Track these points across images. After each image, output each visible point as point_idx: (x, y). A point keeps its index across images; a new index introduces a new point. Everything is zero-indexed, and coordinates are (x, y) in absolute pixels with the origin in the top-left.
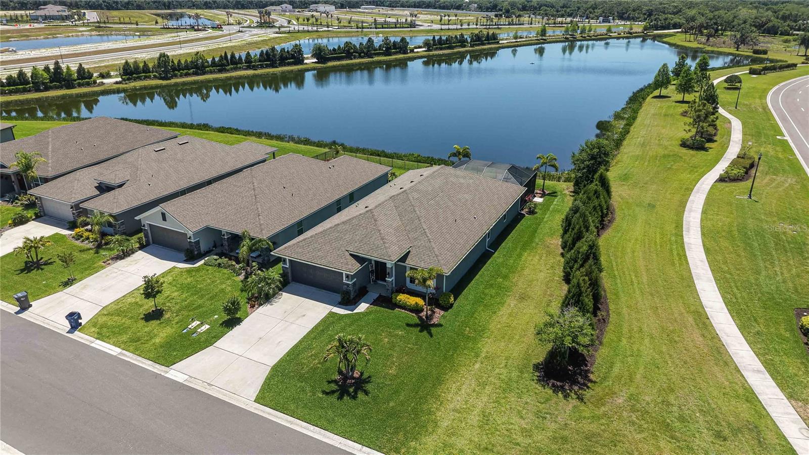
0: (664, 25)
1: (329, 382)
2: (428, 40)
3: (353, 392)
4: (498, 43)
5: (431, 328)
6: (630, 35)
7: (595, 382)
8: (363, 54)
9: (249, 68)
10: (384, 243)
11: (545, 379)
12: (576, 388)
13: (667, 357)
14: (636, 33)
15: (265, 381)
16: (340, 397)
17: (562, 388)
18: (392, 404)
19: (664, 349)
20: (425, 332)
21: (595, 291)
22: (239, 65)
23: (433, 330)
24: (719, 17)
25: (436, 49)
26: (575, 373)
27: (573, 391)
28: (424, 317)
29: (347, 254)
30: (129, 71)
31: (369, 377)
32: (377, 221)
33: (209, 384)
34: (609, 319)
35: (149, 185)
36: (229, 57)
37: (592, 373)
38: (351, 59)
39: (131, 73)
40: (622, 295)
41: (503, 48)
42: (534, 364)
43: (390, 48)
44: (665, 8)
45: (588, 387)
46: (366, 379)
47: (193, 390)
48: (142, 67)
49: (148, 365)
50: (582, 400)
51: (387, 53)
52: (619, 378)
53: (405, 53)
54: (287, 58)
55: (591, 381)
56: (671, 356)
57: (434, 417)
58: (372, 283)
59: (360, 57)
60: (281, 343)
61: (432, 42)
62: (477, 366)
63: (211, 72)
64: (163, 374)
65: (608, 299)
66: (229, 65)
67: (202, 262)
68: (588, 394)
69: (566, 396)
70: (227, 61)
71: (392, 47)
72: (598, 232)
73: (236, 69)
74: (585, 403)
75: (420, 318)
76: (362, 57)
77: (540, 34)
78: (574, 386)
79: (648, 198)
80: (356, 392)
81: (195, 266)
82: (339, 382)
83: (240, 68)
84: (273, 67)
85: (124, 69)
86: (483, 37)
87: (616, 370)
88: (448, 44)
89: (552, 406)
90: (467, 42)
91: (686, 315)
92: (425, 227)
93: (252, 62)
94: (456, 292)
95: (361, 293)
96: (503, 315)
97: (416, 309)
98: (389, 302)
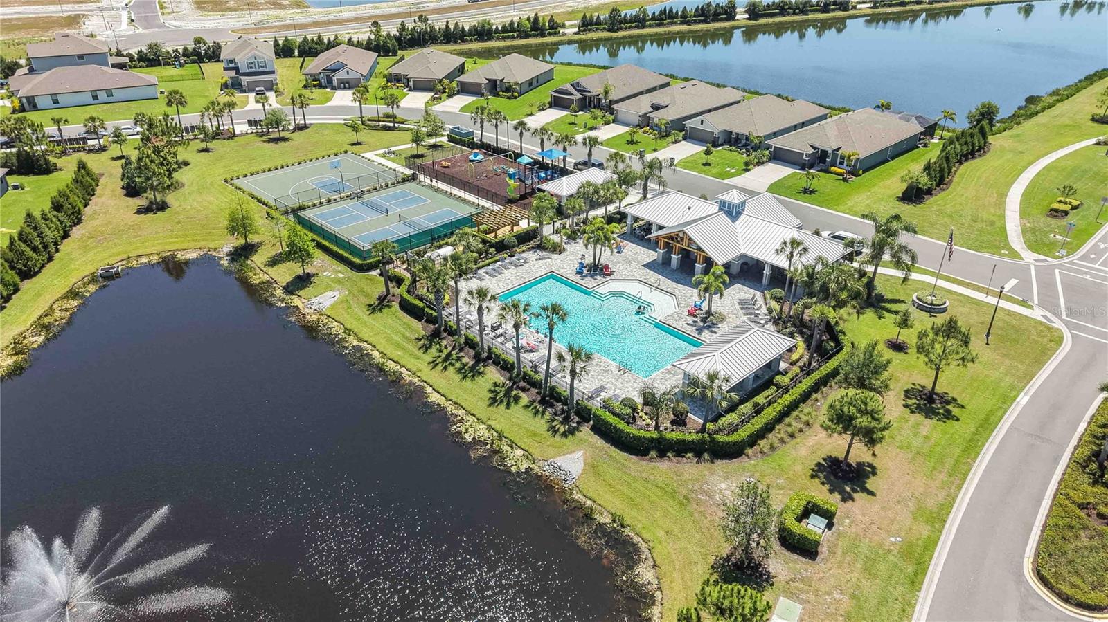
1: (796, 190)
8: (797, 11)
10: (827, 142)
11: (902, 200)
15: (769, 187)
20: (844, 182)
22: (674, 20)
23: (848, 182)
25: (884, 6)
28: (845, 177)
29: (807, 144)
30: (585, 23)
32: (827, 132)
35: (682, 107)
36: (668, 12)
38: (784, 16)
41: (973, 6)
42: (897, 196)
43: (829, 4)
46: (817, 190)
48: (595, 19)
49: (713, 178)
51: (825, 10)
53: (846, 9)
54: (720, 14)
58: (817, 164)
59: (794, 13)
63: (650, 26)
64: (723, 182)
66: (666, 20)
70: (666, 15)
73: (671, 24)
75: (843, 177)
76: (796, 14)
78: (915, 203)
80: (811, 194)
81: (716, 149)
83: (676, 23)
84: (706, 23)
85: (582, 21)
92: (853, 137)
93: (687, 17)
94: (865, 171)
95: (811, 167)
96: (889, 182)
97: (841, 175)
98: (827, 171)
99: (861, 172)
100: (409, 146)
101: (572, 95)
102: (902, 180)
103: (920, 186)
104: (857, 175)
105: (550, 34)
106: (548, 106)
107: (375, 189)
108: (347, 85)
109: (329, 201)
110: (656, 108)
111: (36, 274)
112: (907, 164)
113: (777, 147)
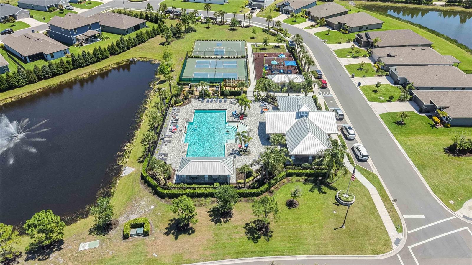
1: (396, 120)
5: (435, 128)
20: (432, 127)
29: (429, 100)
46: (405, 124)
47: (370, 108)
49: (366, 99)
58: (430, 112)
64: (367, 102)
67: (397, 86)
75: (434, 124)
81: (394, 86)
82: (398, 122)
95: (425, 112)
99: (450, 126)
100: (261, 44)
101: (362, 38)
104: (445, 127)
105: (424, 4)
106: (353, 41)
107: (229, 58)
108: (287, 12)
109: (209, 57)
110: (389, 56)
111: (116, 55)
113: (415, 96)
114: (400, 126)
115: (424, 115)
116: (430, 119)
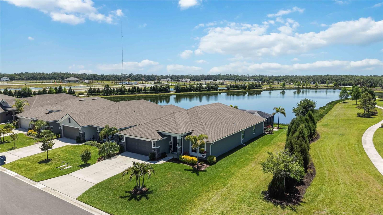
0: (344, 84)
1: (126, 192)
2: (228, 86)
3: (139, 197)
4: (262, 88)
5: (199, 172)
6: (327, 88)
7: (305, 202)
8: (197, 90)
9: (145, 93)
10: (177, 126)
11: (269, 199)
12: (291, 205)
13: (357, 194)
14: (330, 87)
15: (88, 190)
16: (130, 200)
17: (281, 204)
18: (162, 204)
19: (354, 190)
20: (195, 173)
21: (304, 156)
22: (140, 92)
23: (200, 173)
24: (371, 79)
25: (232, 90)
26: (290, 197)
27: (289, 206)
28: (196, 167)
29: (156, 132)
30: (91, 91)
31: (152, 191)
32: (175, 117)
33: (55, 190)
34: (315, 175)
35: (71, 112)
36: (136, 88)
37: (303, 198)
38: (192, 92)
39: (92, 92)
40: (323, 165)
41: (264, 90)
42: (263, 191)
43: (210, 88)
44: (344, 78)
45: (300, 205)
46: (150, 191)
47: (44, 192)
48: (97, 90)
49: (27, 181)
50: (295, 210)
51: (209, 90)
52: (323, 201)
53: (217, 90)
54: (162, 90)
55: (302, 202)
56: (360, 194)
57: (187, 212)
58: (170, 153)
59: (196, 91)
60: (107, 175)
61: (230, 87)
62: (224, 190)
63: (127, 94)
64: (32, 185)
65: (315, 167)
66: (136, 91)
67: (84, 144)
68: (299, 208)
69: (283, 208)
70: (135, 90)
71: (211, 88)
72: (309, 142)
73: (138, 93)
74: (297, 212)
75: (194, 168)
76: (197, 91)
77: (282, 85)
78: (289, 203)
79: (340, 132)
80: (140, 197)
81: (79, 145)
82: (132, 193)
83: (141, 93)
84: (156, 93)
85: (89, 91)
86: (254, 86)
87: (320, 198)
88: (237, 88)
89: (272, 212)
90: (247, 88)
91: (368, 176)
92: (202, 122)
93: (146, 91)
94: (219, 159)
95: (163, 156)
96: (246, 169)
97: (192, 164)
98: (177, 161)
99: (215, 159)
102: (265, 168)
103: (292, 176)
104: (211, 163)
112: (261, 148)
113: (126, 138)
114: (143, 199)
115: (162, 162)
116: (179, 164)
